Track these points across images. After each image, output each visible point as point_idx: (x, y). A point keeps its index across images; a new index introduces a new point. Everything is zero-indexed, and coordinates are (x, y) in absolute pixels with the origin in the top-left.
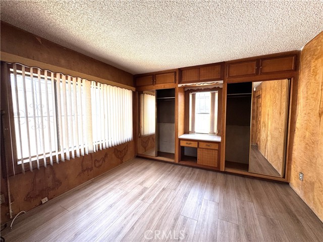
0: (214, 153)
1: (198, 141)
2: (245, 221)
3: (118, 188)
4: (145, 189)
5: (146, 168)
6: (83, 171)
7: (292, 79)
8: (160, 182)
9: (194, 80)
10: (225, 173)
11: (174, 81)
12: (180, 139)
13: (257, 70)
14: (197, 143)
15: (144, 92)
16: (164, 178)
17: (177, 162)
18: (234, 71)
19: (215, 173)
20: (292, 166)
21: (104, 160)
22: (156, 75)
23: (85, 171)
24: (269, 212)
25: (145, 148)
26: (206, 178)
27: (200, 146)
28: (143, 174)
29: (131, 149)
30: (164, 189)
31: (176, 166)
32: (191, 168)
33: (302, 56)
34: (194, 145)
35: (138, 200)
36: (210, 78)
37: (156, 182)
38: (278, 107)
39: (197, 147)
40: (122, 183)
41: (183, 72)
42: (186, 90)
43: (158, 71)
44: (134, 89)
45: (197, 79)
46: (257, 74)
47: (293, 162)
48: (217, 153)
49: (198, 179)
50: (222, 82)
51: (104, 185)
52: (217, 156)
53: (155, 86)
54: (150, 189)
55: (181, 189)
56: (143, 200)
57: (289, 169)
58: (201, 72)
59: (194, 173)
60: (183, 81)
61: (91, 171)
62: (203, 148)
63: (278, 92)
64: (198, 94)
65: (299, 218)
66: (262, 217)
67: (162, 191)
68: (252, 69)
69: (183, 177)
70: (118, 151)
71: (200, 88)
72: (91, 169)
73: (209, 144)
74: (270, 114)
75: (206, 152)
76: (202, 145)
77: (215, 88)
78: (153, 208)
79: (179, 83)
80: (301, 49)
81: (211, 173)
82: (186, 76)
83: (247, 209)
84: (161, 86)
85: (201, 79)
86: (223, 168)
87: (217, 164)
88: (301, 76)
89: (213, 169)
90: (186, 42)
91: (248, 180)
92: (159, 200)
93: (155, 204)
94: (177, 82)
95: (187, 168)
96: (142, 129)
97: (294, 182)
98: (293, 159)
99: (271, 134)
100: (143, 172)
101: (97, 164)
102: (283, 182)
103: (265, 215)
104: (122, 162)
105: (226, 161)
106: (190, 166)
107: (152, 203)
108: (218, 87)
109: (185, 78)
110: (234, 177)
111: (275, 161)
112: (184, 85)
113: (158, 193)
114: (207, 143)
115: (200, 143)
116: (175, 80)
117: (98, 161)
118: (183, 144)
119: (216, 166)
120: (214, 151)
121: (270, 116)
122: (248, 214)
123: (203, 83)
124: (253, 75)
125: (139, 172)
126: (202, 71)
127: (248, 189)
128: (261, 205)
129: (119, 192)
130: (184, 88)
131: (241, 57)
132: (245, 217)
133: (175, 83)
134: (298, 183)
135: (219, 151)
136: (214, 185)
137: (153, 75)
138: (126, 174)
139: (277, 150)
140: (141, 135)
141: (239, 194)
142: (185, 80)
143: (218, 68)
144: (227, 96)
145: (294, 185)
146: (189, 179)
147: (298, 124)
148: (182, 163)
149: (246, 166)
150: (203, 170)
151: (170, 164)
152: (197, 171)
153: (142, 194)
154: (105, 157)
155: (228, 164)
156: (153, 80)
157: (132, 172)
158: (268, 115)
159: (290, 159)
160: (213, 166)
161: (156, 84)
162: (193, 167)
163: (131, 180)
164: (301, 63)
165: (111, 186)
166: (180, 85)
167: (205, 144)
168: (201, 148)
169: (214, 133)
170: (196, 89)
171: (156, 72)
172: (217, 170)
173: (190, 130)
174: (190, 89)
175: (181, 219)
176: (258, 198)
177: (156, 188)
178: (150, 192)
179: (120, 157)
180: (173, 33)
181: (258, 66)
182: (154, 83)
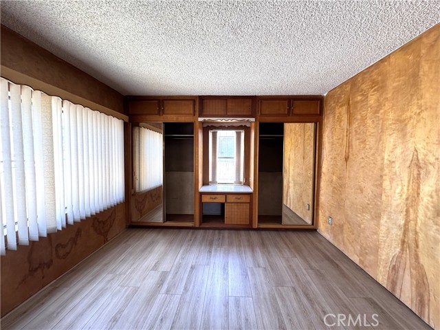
0: (245, 207)
1: (226, 194)
2: (298, 280)
3: (116, 285)
4: (164, 275)
5: (152, 243)
6: (32, 271)
7: (318, 123)
8: (183, 259)
9: (220, 113)
10: (258, 229)
11: (192, 112)
12: (202, 194)
13: (289, 110)
14: (224, 196)
15: (141, 124)
16: (186, 251)
17: (197, 225)
18: (266, 109)
19: (247, 232)
20: (320, 212)
21: (74, 241)
22: (163, 100)
23: (36, 270)
24: (314, 264)
25: (140, 211)
26: (240, 241)
27: (228, 201)
28: (150, 253)
29: (120, 215)
30: (192, 268)
31: (196, 231)
32: (217, 231)
33: (326, 102)
34: (221, 199)
35: (160, 296)
36: (240, 114)
37: (177, 260)
38: (301, 151)
39: (224, 201)
40: (120, 275)
41: (205, 101)
42: (205, 126)
43: (168, 95)
44: (126, 118)
45: (223, 113)
46: (288, 114)
47: (320, 208)
48: (248, 207)
49: (231, 244)
50: (253, 120)
51: (84, 287)
52: (248, 210)
53: (162, 117)
54: (172, 272)
55: (217, 262)
56: (167, 292)
57: (318, 215)
58: (228, 104)
59: (223, 236)
60: (205, 113)
61: (49, 267)
62: (232, 203)
63: (300, 136)
64: (220, 133)
65: (337, 262)
66: (310, 271)
67: (191, 272)
68: (283, 109)
69: (211, 244)
70: (99, 222)
71: (223, 125)
72: (49, 265)
73: (239, 196)
74: (291, 159)
75: (236, 207)
76: (231, 199)
77: (242, 126)
78: (188, 299)
79: (200, 116)
80: (325, 95)
81: (243, 233)
82: (209, 107)
83: (294, 267)
84: (172, 118)
85: (228, 114)
86: (256, 225)
87: (248, 221)
88: (325, 121)
89: (244, 227)
90: (226, 62)
91: (282, 234)
92: (192, 285)
93: (189, 293)
94: (197, 113)
95: (211, 231)
96: (137, 182)
97: (323, 228)
98: (320, 205)
99: (294, 180)
100: (149, 249)
101: (62, 252)
102: (312, 230)
103: (312, 268)
104: (106, 241)
105: (259, 216)
106: (215, 229)
107: (183, 293)
108: (245, 126)
109: (207, 110)
110: (268, 232)
111: (300, 208)
112: (207, 119)
113: (186, 275)
114: (237, 196)
115: (228, 196)
116: (194, 111)
117: (63, 246)
118: (206, 199)
119: (248, 223)
120: (245, 204)
121: (291, 161)
122: (297, 271)
123: (231, 119)
124: (284, 115)
125: (143, 251)
126: (230, 104)
127: (286, 244)
128: (304, 258)
129: (119, 291)
130: (203, 123)
131: (274, 93)
132: (296, 276)
133: (194, 115)
134: (327, 228)
135: (251, 203)
136: (252, 247)
137: (159, 100)
138: (122, 257)
139: (301, 196)
140: (135, 192)
141: (280, 251)
142: (208, 113)
143: (249, 103)
144: (260, 137)
145: (323, 230)
146: (221, 245)
147: (324, 168)
148: (203, 226)
149: (278, 219)
150: (232, 231)
151: (187, 231)
152: (226, 233)
153: (162, 284)
154: (77, 235)
155: (262, 219)
156: (160, 108)
157: (131, 254)
158: (289, 160)
159: (318, 205)
160: (244, 223)
161: (163, 113)
162: (220, 229)
163: (135, 266)
164: (325, 109)
165: (101, 286)
166: (201, 119)
167: (234, 197)
168: (229, 203)
169: (240, 183)
170: (218, 125)
171: (164, 97)
172: (249, 228)
173: (210, 180)
174: (210, 125)
175: (232, 301)
176: (298, 251)
177: (181, 270)
178: (174, 277)
179: (103, 231)
180: (216, 47)
181: (289, 105)
182: (160, 112)
